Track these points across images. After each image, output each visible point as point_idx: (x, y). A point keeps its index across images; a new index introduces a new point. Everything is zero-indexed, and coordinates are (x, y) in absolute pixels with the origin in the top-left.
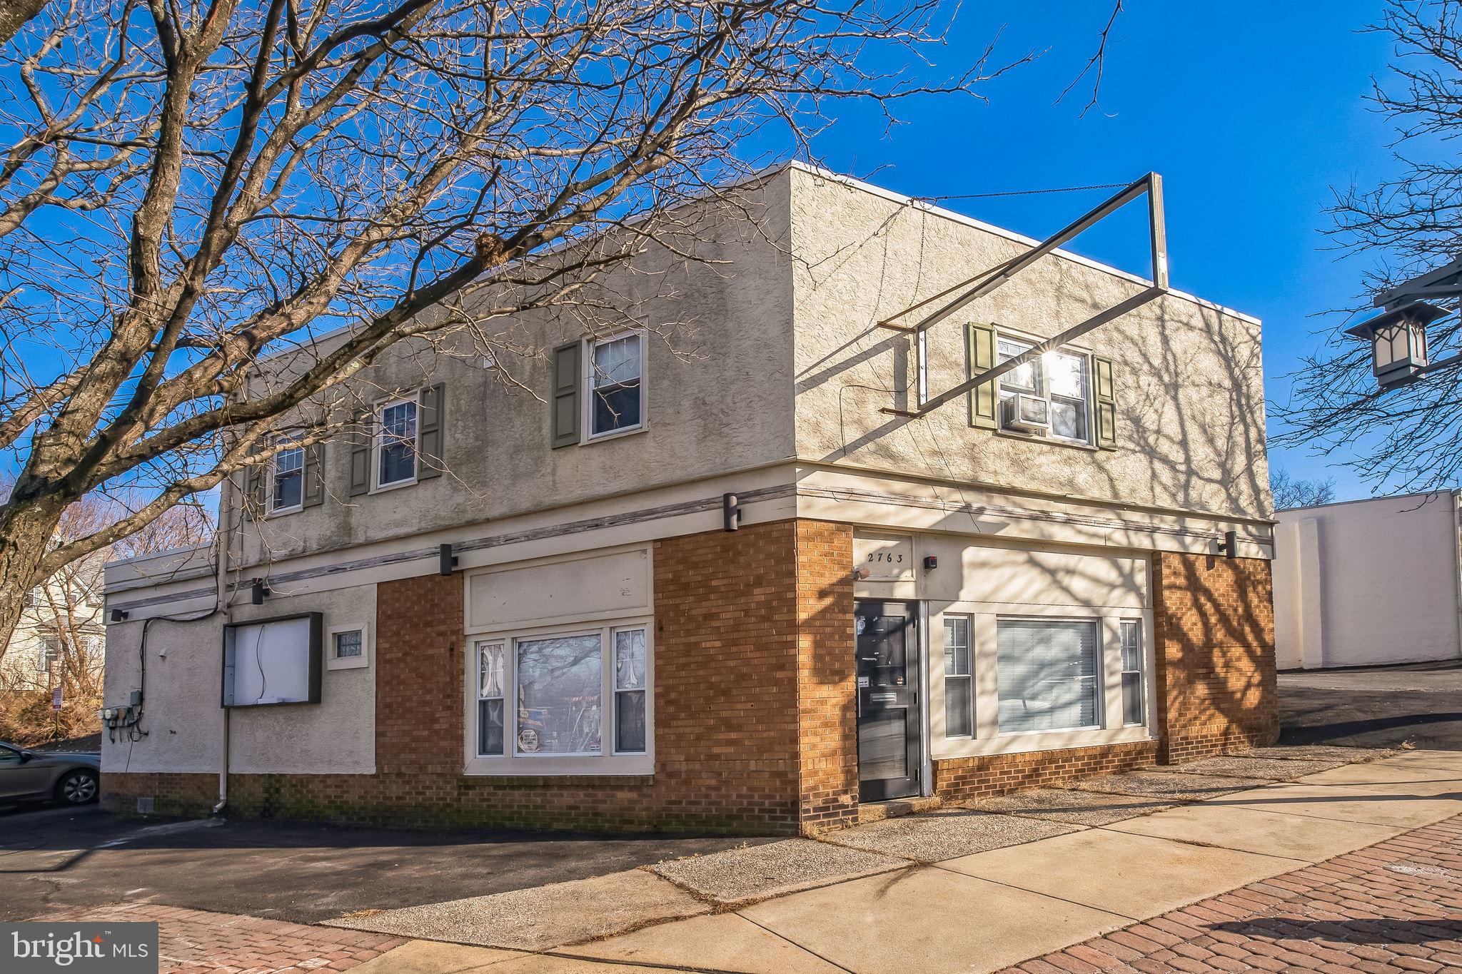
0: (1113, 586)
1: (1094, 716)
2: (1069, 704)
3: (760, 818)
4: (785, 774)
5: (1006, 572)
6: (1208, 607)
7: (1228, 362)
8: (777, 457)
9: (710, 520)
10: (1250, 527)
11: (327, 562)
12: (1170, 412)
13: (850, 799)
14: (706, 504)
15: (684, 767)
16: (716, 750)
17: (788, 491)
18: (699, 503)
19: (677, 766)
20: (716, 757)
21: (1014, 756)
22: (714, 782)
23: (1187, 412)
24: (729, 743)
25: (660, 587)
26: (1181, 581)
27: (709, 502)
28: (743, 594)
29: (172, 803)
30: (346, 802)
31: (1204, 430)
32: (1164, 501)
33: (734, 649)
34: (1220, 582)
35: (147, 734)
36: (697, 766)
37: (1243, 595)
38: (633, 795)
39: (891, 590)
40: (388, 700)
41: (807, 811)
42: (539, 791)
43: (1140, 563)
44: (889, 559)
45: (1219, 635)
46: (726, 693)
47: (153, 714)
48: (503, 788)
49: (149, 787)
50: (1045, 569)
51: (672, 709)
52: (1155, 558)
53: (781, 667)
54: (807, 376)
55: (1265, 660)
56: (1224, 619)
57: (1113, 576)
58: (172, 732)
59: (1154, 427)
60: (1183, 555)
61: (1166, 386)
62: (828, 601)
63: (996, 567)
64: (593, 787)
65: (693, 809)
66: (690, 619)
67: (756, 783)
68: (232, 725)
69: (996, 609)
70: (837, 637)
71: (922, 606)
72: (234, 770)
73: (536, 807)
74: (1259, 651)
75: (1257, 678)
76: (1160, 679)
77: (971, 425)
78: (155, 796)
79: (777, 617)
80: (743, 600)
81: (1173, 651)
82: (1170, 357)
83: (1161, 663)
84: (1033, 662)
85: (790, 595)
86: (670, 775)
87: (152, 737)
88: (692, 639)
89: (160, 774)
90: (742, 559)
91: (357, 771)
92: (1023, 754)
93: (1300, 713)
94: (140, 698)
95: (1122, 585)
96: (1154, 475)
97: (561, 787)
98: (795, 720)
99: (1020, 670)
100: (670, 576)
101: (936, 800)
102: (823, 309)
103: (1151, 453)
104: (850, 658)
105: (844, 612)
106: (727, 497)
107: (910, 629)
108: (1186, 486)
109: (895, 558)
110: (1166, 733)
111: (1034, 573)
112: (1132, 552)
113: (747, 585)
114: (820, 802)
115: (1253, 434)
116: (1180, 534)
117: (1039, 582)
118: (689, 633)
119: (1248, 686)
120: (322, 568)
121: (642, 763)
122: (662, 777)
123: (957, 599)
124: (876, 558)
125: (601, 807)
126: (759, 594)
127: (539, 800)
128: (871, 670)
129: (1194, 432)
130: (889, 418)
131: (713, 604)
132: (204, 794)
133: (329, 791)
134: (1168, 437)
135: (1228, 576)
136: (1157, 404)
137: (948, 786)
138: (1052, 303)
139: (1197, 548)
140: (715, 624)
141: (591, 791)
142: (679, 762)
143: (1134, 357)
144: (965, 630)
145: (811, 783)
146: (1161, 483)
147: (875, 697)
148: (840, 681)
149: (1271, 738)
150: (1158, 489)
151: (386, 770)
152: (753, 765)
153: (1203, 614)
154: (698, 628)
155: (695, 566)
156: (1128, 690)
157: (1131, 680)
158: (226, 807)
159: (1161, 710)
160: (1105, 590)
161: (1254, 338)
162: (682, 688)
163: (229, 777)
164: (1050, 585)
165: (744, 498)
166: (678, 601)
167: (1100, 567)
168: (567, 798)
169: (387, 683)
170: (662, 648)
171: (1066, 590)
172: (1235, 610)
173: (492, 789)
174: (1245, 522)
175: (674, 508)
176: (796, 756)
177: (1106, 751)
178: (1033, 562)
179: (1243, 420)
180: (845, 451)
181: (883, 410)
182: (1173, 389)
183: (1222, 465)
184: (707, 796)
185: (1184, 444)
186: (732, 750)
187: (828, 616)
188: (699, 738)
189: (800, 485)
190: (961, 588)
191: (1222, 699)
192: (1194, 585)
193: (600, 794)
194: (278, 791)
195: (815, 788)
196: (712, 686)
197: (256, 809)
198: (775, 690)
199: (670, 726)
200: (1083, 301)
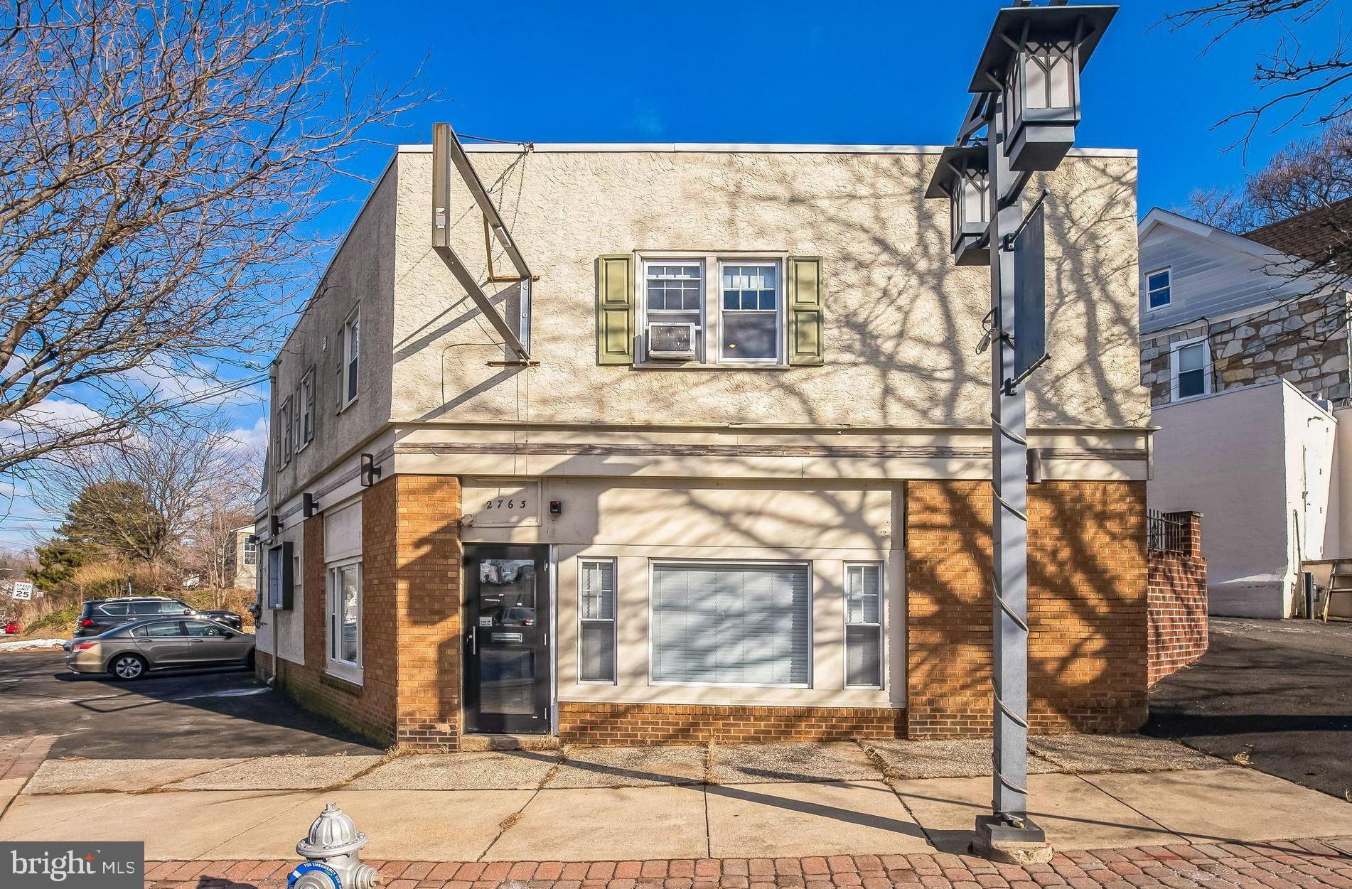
0: (825, 528)
1: (803, 672)
3: (387, 733)
4: (393, 699)
5: (657, 516)
10: (1089, 440)
12: (926, 308)
13: (448, 727)
16: (377, 672)
17: (392, 450)
19: (368, 681)
20: (377, 678)
21: (660, 707)
22: (376, 698)
24: (381, 666)
26: (942, 519)
28: (383, 539)
32: (906, 420)
33: (381, 587)
38: (357, 702)
39: (510, 536)
41: (403, 733)
43: (879, 497)
44: (510, 505)
46: (379, 624)
50: (712, 512)
51: (367, 634)
53: (393, 605)
54: (407, 344)
57: (826, 514)
59: (893, 331)
60: (945, 484)
61: (922, 278)
62: (426, 549)
63: (640, 511)
64: (348, 692)
65: (371, 719)
66: (370, 559)
67: (386, 703)
69: (645, 551)
70: (437, 580)
71: (551, 551)
73: (336, 703)
74: (1103, 609)
75: (1096, 644)
77: (598, 364)
79: (391, 561)
80: (383, 544)
85: (395, 542)
86: (366, 689)
88: (371, 577)
90: (383, 510)
92: (672, 706)
95: (841, 527)
96: (888, 391)
102: (428, 278)
103: (886, 364)
105: (445, 558)
108: (954, 398)
109: (517, 504)
110: (908, 702)
111: (698, 516)
112: (865, 484)
113: (384, 532)
114: (416, 727)
115: (1104, 313)
116: (938, 457)
117: (704, 525)
118: (370, 572)
119: (1075, 655)
123: (591, 544)
124: (495, 505)
125: (350, 708)
126: (388, 540)
127: (337, 698)
130: (497, 371)
131: (375, 548)
134: (920, 340)
135: (1042, 507)
136: (903, 301)
137: (572, 728)
138: (726, 211)
140: (376, 564)
142: (368, 678)
143: (862, 248)
144: (609, 575)
145: (408, 709)
146: (900, 399)
147: (497, 636)
148: (441, 620)
152: (386, 688)
154: (372, 566)
155: (372, 514)
156: (856, 650)
157: (863, 636)
160: (810, 533)
161: (1118, 179)
162: (369, 617)
164: (721, 529)
165: (381, 456)
168: (343, 699)
171: (746, 534)
172: (1055, 554)
176: (397, 684)
177: (805, 714)
178: (695, 505)
180: (445, 408)
181: (491, 365)
182: (934, 277)
184: (374, 709)
186: (381, 673)
187: (428, 561)
188: (373, 660)
189: (398, 445)
190: (597, 532)
192: (965, 523)
193: (350, 698)
195: (411, 714)
196: (376, 617)
198: (391, 625)
199: (366, 648)
200: (773, 198)
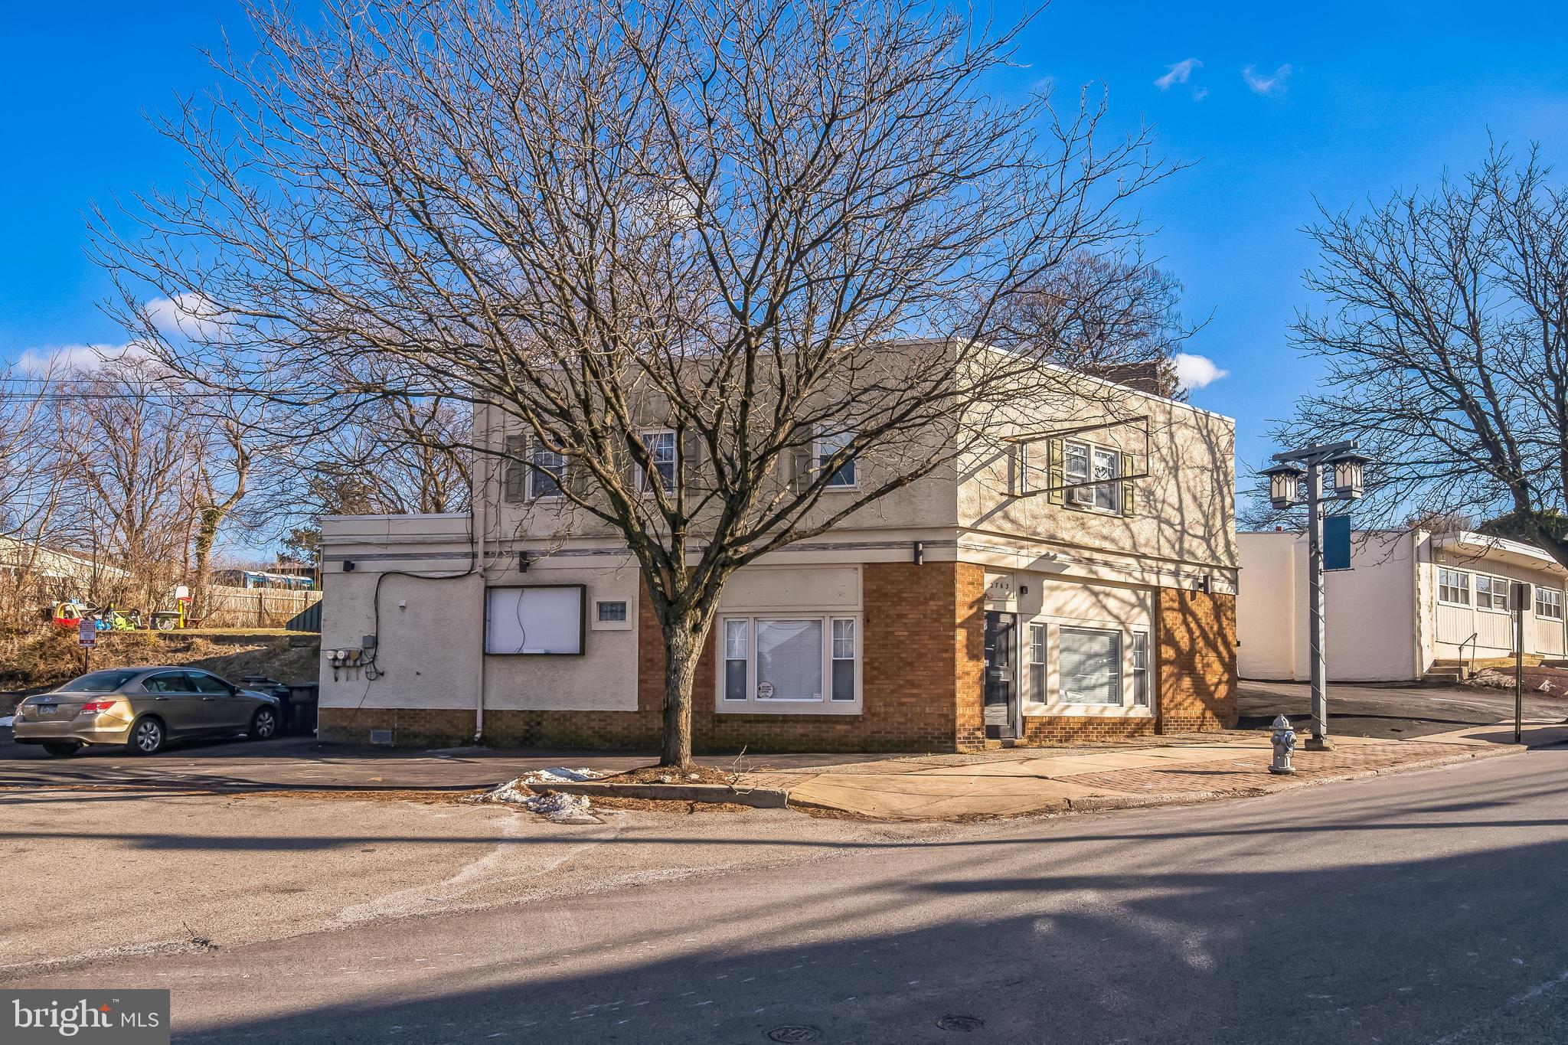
0: (1133, 606)
1: (1116, 696)
2: (1102, 685)
3: (931, 742)
4: (947, 716)
5: (1068, 595)
6: (1193, 625)
7: (1212, 448)
8: (946, 522)
9: (904, 555)
10: (1225, 572)
11: (591, 545)
12: (1172, 487)
13: (981, 735)
14: (901, 545)
15: (883, 710)
16: (904, 700)
17: (952, 544)
18: (895, 543)
19: (878, 709)
20: (904, 704)
21: (1068, 718)
22: (902, 720)
23: (1183, 485)
24: (913, 695)
25: (867, 594)
26: (1176, 605)
27: (902, 543)
28: (921, 604)
29: (416, 735)
30: (610, 732)
31: (1195, 498)
32: (1167, 551)
33: (916, 638)
34: (1202, 607)
35: (382, 674)
36: (892, 709)
37: (1218, 618)
38: (848, 727)
39: (1003, 606)
40: (650, 656)
41: (960, 738)
42: (779, 724)
43: (1149, 593)
44: (1003, 587)
45: (1201, 643)
46: (911, 664)
47: (388, 656)
48: (750, 722)
49: (384, 721)
50: (1092, 592)
51: (875, 673)
52: (1157, 591)
53: (946, 651)
54: (964, 473)
55: (1230, 666)
56: (1204, 634)
57: (1133, 599)
58: (418, 674)
59: (1161, 498)
60: (1177, 589)
61: (1170, 468)
62: (972, 611)
63: (1064, 590)
64: (819, 722)
65: (889, 736)
66: (888, 616)
67: (929, 721)
68: (488, 670)
69: (1061, 621)
70: (975, 633)
71: (1019, 618)
72: (490, 707)
73: (775, 735)
74: (1227, 658)
75: (1225, 677)
76: (1158, 674)
77: (1049, 502)
78: (393, 729)
79: (944, 620)
80: (922, 607)
81: (1168, 653)
82: (1174, 447)
83: (1159, 662)
84: (1084, 653)
85: (952, 607)
86: (874, 715)
87: (389, 678)
88: (889, 629)
89: (399, 710)
90: (922, 582)
91: (621, 708)
92: (1073, 717)
93: (1253, 707)
94: (374, 642)
95: (1139, 606)
96: (1160, 532)
97: (794, 722)
98: (954, 683)
99: (1076, 658)
100: (875, 587)
101: (1024, 741)
103: (1159, 517)
104: (982, 648)
105: (979, 619)
106: (916, 544)
107: (1011, 631)
108: (1181, 540)
109: (1005, 586)
110: (1161, 712)
111: (1086, 594)
112: (1146, 587)
113: (926, 599)
114: (966, 734)
116: (1176, 574)
117: (1088, 601)
118: (887, 625)
119: (1220, 682)
120: (587, 550)
121: (853, 707)
122: (868, 716)
123: (1038, 614)
124: (995, 585)
125: (825, 735)
126: (933, 605)
127: (778, 730)
128: (991, 656)
129: (1187, 499)
130: (1005, 498)
131: (903, 608)
132: (455, 726)
133: (592, 724)
134: (1170, 505)
135: (1208, 604)
136: (1163, 483)
137: (1032, 731)
139: (1187, 584)
140: (904, 621)
141: (817, 724)
142: (879, 706)
144: (1041, 633)
145: (962, 722)
146: (1165, 539)
147: (993, 673)
148: (977, 660)
149: (1231, 724)
150: (1162, 541)
151: (648, 708)
152: (927, 710)
153: (1190, 631)
154: (893, 622)
155: (892, 583)
156: (1138, 679)
157: (1140, 674)
158: (483, 737)
159: (1159, 696)
160: (1129, 608)
161: (1231, 431)
162: (882, 660)
163: (484, 712)
164: (1094, 604)
165: (926, 544)
166: (880, 604)
167: (1127, 594)
168: (800, 729)
169: (648, 643)
170: (869, 634)
171: (1104, 607)
172: (1212, 628)
173: (741, 723)
174: (1219, 568)
175: (879, 544)
176: (954, 705)
177: (1123, 722)
179: (1221, 493)
180: (982, 519)
181: (1002, 494)
182: (1175, 470)
183: (1206, 525)
184: (898, 728)
185: (1180, 510)
186: (914, 700)
187: (972, 620)
188: (893, 692)
189: (960, 541)
190: (1041, 606)
191: (1201, 689)
192: (1184, 609)
193: (824, 727)
194: (539, 724)
195: (964, 725)
196: (902, 659)
197: (515, 738)
198: (941, 664)
199: (873, 684)
